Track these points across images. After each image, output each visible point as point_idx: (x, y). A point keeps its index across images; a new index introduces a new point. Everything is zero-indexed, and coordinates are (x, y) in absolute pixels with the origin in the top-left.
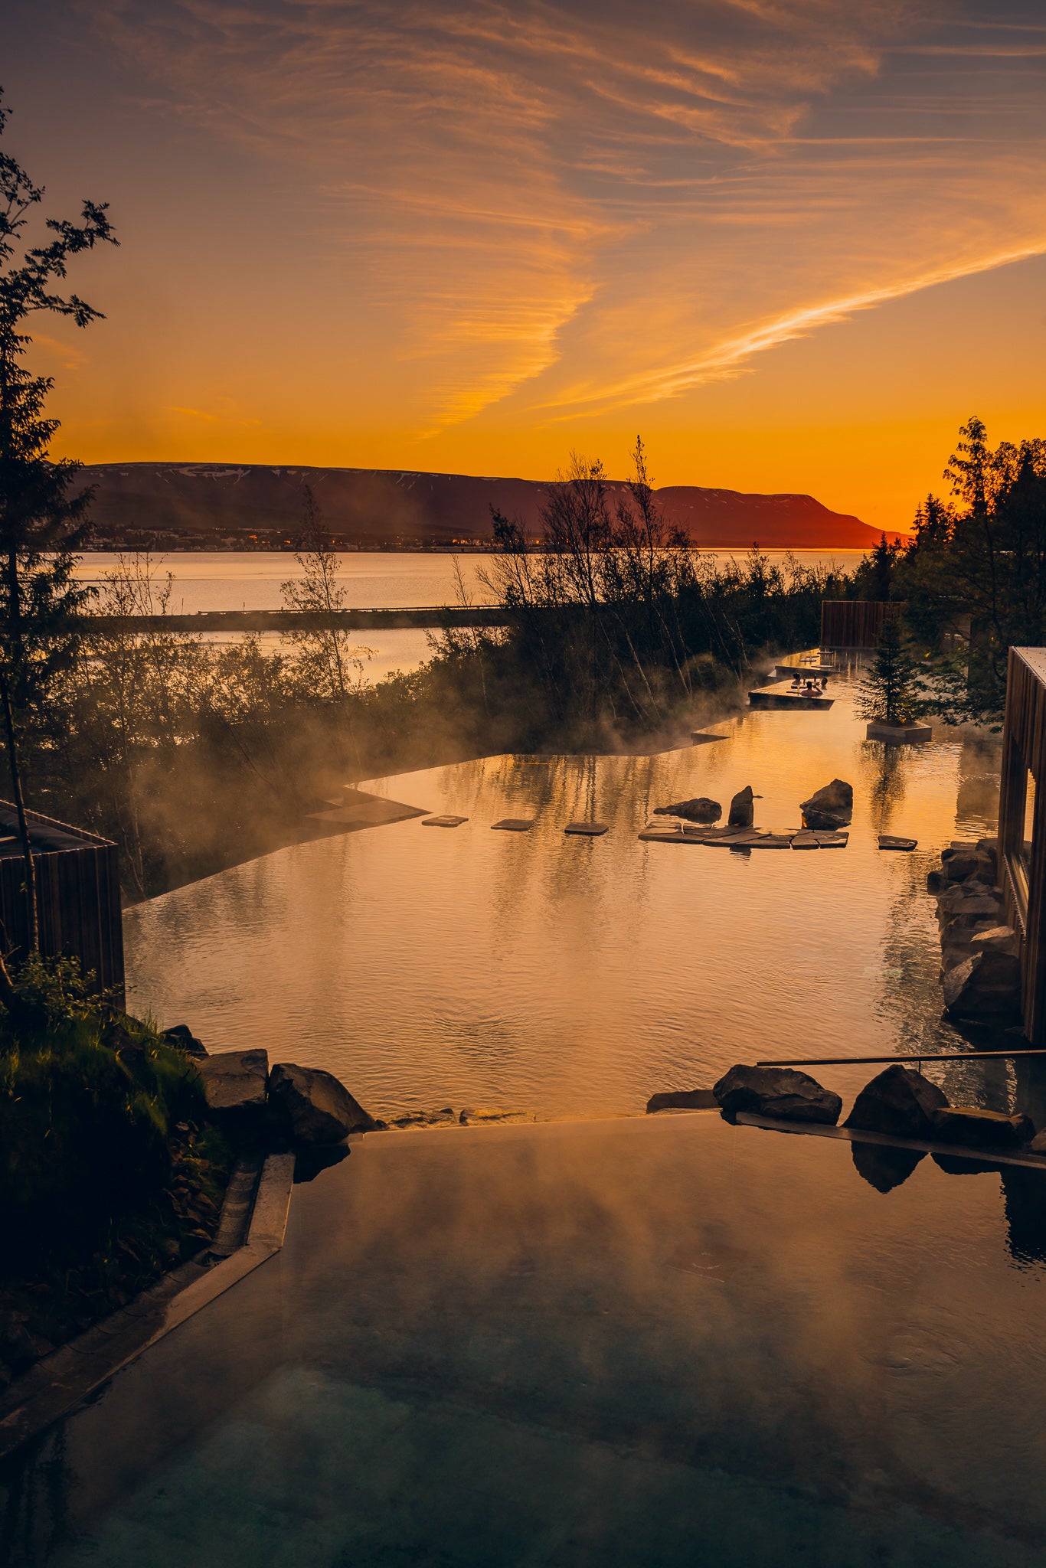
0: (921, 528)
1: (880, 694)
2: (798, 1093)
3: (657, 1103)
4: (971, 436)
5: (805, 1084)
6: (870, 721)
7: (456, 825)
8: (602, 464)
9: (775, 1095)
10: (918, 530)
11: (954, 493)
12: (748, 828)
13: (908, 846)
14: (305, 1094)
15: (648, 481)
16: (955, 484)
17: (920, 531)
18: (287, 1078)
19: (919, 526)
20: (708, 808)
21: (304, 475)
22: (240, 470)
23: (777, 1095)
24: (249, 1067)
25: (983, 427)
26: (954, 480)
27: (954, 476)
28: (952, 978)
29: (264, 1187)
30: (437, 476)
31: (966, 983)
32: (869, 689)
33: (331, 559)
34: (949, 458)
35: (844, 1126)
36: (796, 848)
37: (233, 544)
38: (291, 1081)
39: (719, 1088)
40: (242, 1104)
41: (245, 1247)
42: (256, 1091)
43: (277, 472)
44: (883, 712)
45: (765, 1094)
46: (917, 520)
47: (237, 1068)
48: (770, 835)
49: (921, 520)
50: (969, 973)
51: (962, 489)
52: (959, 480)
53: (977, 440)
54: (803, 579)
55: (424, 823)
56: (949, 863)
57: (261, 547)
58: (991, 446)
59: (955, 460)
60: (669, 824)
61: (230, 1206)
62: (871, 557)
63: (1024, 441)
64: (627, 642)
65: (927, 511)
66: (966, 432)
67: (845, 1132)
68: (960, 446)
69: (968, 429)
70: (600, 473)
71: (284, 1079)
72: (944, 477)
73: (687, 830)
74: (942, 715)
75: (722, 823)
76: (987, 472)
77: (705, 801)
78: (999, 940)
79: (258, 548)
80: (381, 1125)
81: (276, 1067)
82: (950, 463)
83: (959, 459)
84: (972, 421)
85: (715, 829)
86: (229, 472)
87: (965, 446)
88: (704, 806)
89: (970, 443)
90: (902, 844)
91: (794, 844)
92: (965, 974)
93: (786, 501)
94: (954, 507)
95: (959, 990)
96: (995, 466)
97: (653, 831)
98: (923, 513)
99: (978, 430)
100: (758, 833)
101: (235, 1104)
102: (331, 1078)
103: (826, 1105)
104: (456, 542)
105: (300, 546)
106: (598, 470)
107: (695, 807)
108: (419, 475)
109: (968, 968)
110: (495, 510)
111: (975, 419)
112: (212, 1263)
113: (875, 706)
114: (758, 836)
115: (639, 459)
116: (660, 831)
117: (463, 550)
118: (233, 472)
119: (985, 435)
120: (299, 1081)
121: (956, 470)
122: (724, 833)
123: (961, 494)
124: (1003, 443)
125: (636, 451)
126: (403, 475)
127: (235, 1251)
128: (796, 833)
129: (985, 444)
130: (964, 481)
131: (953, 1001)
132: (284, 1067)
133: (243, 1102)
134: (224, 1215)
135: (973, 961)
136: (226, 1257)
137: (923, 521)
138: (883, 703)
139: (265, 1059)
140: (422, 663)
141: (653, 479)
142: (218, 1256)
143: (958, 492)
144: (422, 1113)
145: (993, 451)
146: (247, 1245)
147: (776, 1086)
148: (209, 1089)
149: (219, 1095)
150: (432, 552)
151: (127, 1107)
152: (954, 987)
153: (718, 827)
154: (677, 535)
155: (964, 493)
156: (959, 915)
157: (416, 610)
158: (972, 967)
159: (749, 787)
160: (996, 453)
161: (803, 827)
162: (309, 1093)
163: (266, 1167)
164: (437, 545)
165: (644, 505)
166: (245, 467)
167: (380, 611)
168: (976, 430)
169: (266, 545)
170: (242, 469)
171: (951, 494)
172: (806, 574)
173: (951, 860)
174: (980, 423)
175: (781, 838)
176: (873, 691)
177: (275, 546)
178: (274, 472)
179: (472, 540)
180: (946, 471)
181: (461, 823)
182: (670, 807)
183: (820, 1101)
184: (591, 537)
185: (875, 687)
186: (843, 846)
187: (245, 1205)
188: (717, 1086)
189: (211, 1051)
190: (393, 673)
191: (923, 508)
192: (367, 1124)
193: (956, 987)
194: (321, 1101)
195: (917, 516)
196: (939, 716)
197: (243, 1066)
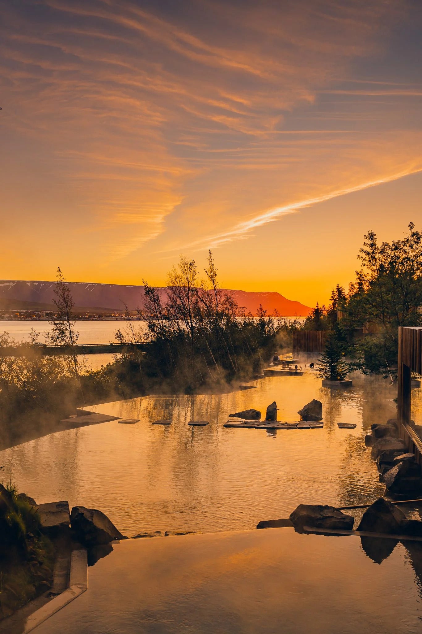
0: (335, 300)
1: (327, 366)
2: (333, 516)
3: (262, 525)
4: (369, 239)
5: (335, 512)
6: (323, 379)
7: (135, 423)
8: (195, 262)
9: (321, 517)
10: (333, 300)
11: (363, 265)
12: (274, 421)
13: (352, 426)
14: (90, 520)
15: (215, 270)
16: (363, 261)
17: (334, 301)
18: (80, 513)
19: (333, 299)
20: (255, 413)
21: (42, 285)
22: (11, 283)
23: (323, 517)
24: (61, 509)
25: (375, 235)
26: (362, 260)
27: (362, 258)
28: (389, 475)
29: (73, 564)
30: (104, 285)
31: (396, 476)
32: (322, 364)
33: (70, 302)
34: (360, 249)
35: (358, 530)
36: (299, 428)
37: (8, 317)
38: (83, 514)
39: (293, 516)
40: (59, 525)
41: (69, 589)
42: (65, 518)
43: (29, 284)
44: (328, 374)
45: (316, 517)
46: (332, 296)
47: (55, 509)
48: (286, 424)
49: (334, 296)
50: (397, 472)
51: (366, 264)
52: (364, 260)
53: (372, 241)
54: (282, 322)
55: (119, 422)
56: (376, 430)
57: (21, 319)
58: (379, 244)
59: (362, 250)
60: (237, 421)
61: (57, 572)
62: (312, 314)
63: (394, 241)
64: (207, 345)
65: (337, 292)
66: (367, 237)
67: (358, 532)
68: (365, 244)
69: (368, 236)
70: (194, 265)
71: (79, 513)
72: (357, 259)
73: (246, 423)
74: (361, 369)
75: (263, 419)
76: (377, 256)
77: (253, 411)
78: (408, 458)
79: (20, 319)
80: (126, 538)
81: (73, 509)
82: (360, 251)
83: (365, 250)
84: (369, 232)
85: (259, 422)
86: (6, 284)
87: (367, 244)
88: (253, 412)
89: (369, 242)
90: (350, 426)
91: (298, 427)
92: (395, 472)
93: (266, 295)
94: (363, 271)
95: (393, 480)
96: (381, 253)
97: (230, 423)
98: (335, 293)
99: (373, 236)
100: (280, 423)
101: (55, 524)
102: (102, 513)
103: (347, 520)
104: (114, 316)
105: (40, 318)
106: (193, 264)
107: (249, 413)
108: (96, 285)
109: (396, 470)
110: (145, 282)
111: (371, 231)
112: (52, 597)
113: (325, 372)
114: (281, 424)
115: (210, 260)
116: (233, 423)
117: (117, 319)
118: (8, 284)
119: (376, 238)
120: (87, 515)
121: (363, 255)
122: (264, 424)
123: (366, 266)
124: (383, 243)
125: (209, 257)
126: (89, 285)
127: (64, 591)
128: (298, 422)
129: (376, 243)
130: (367, 260)
131: (390, 485)
132: (78, 508)
133: (59, 524)
134: (55, 576)
135: (398, 466)
136: (58, 594)
137: (335, 296)
138: (329, 371)
139: (67, 505)
140: (102, 366)
141: (217, 269)
142: (55, 594)
143: (364, 265)
144: (145, 533)
145: (379, 247)
146: (69, 588)
147: (322, 513)
148: (42, 518)
149: (47, 521)
150: (102, 320)
151: (8, 517)
152: (390, 479)
153: (261, 421)
154: (227, 298)
155: (367, 266)
156: (385, 450)
157: (97, 345)
158: (398, 469)
159: (275, 403)
160: (381, 247)
161: (301, 420)
162: (93, 520)
163: (72, 555)
164: (105, 317)
165: (213, 281)
166: (13, 282)
167: (80, 346)
168: (372, 236)
169: (23, 317)
170: (12, 282)
171: (361, 266)
172: (284, 320)
173: (376, 429)
174: (373, 233)
175: (292, 425)
176: (324, 365)
177: (28, 318)
178: (27, 283)
179: (121, 314)
180: (358, 255)
181: (137, 422)
182: (236, 414)
183: (344, 519)
184: (190, 295)
185: (325, 363)
186: (322, 427)
187: (65, 572)
188: (291, 516)
189: (38, 503)
190: (89, 371)
191: (335, 290)
192: (119, 536)
193: (391, 479)
194: (98, 524)
195: (333, 294)
196: (359, 370)
197: (57, 508)
